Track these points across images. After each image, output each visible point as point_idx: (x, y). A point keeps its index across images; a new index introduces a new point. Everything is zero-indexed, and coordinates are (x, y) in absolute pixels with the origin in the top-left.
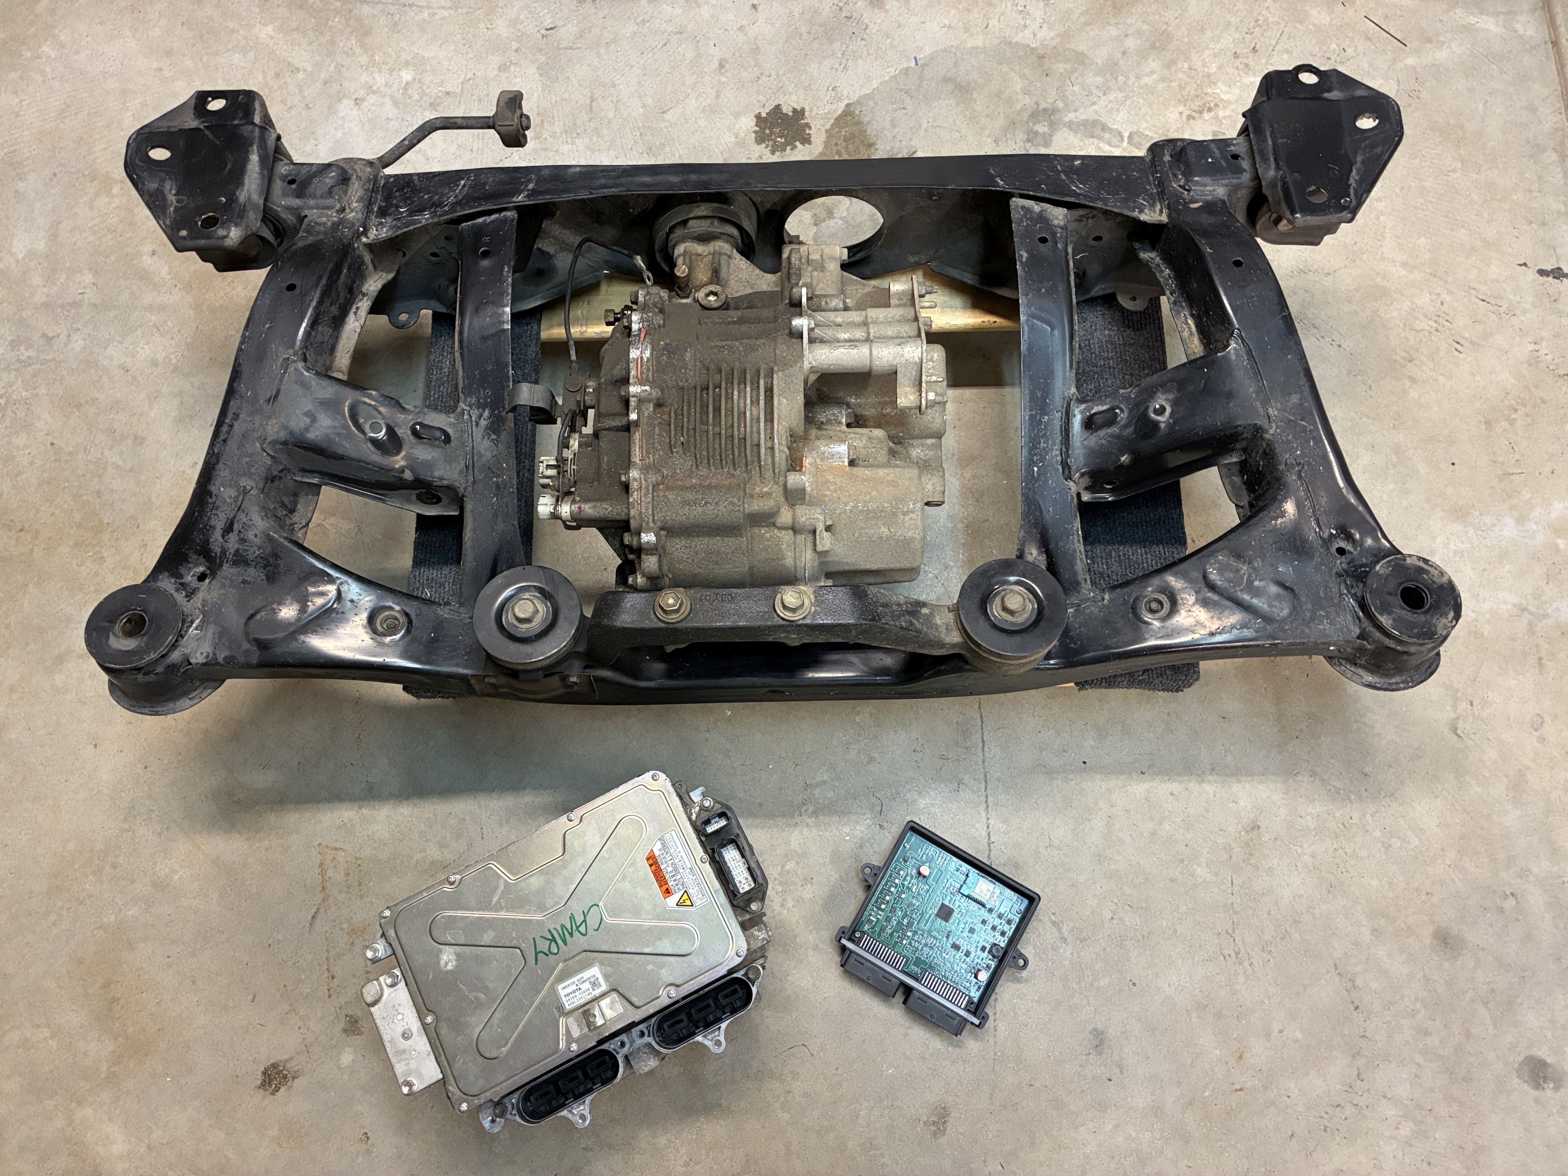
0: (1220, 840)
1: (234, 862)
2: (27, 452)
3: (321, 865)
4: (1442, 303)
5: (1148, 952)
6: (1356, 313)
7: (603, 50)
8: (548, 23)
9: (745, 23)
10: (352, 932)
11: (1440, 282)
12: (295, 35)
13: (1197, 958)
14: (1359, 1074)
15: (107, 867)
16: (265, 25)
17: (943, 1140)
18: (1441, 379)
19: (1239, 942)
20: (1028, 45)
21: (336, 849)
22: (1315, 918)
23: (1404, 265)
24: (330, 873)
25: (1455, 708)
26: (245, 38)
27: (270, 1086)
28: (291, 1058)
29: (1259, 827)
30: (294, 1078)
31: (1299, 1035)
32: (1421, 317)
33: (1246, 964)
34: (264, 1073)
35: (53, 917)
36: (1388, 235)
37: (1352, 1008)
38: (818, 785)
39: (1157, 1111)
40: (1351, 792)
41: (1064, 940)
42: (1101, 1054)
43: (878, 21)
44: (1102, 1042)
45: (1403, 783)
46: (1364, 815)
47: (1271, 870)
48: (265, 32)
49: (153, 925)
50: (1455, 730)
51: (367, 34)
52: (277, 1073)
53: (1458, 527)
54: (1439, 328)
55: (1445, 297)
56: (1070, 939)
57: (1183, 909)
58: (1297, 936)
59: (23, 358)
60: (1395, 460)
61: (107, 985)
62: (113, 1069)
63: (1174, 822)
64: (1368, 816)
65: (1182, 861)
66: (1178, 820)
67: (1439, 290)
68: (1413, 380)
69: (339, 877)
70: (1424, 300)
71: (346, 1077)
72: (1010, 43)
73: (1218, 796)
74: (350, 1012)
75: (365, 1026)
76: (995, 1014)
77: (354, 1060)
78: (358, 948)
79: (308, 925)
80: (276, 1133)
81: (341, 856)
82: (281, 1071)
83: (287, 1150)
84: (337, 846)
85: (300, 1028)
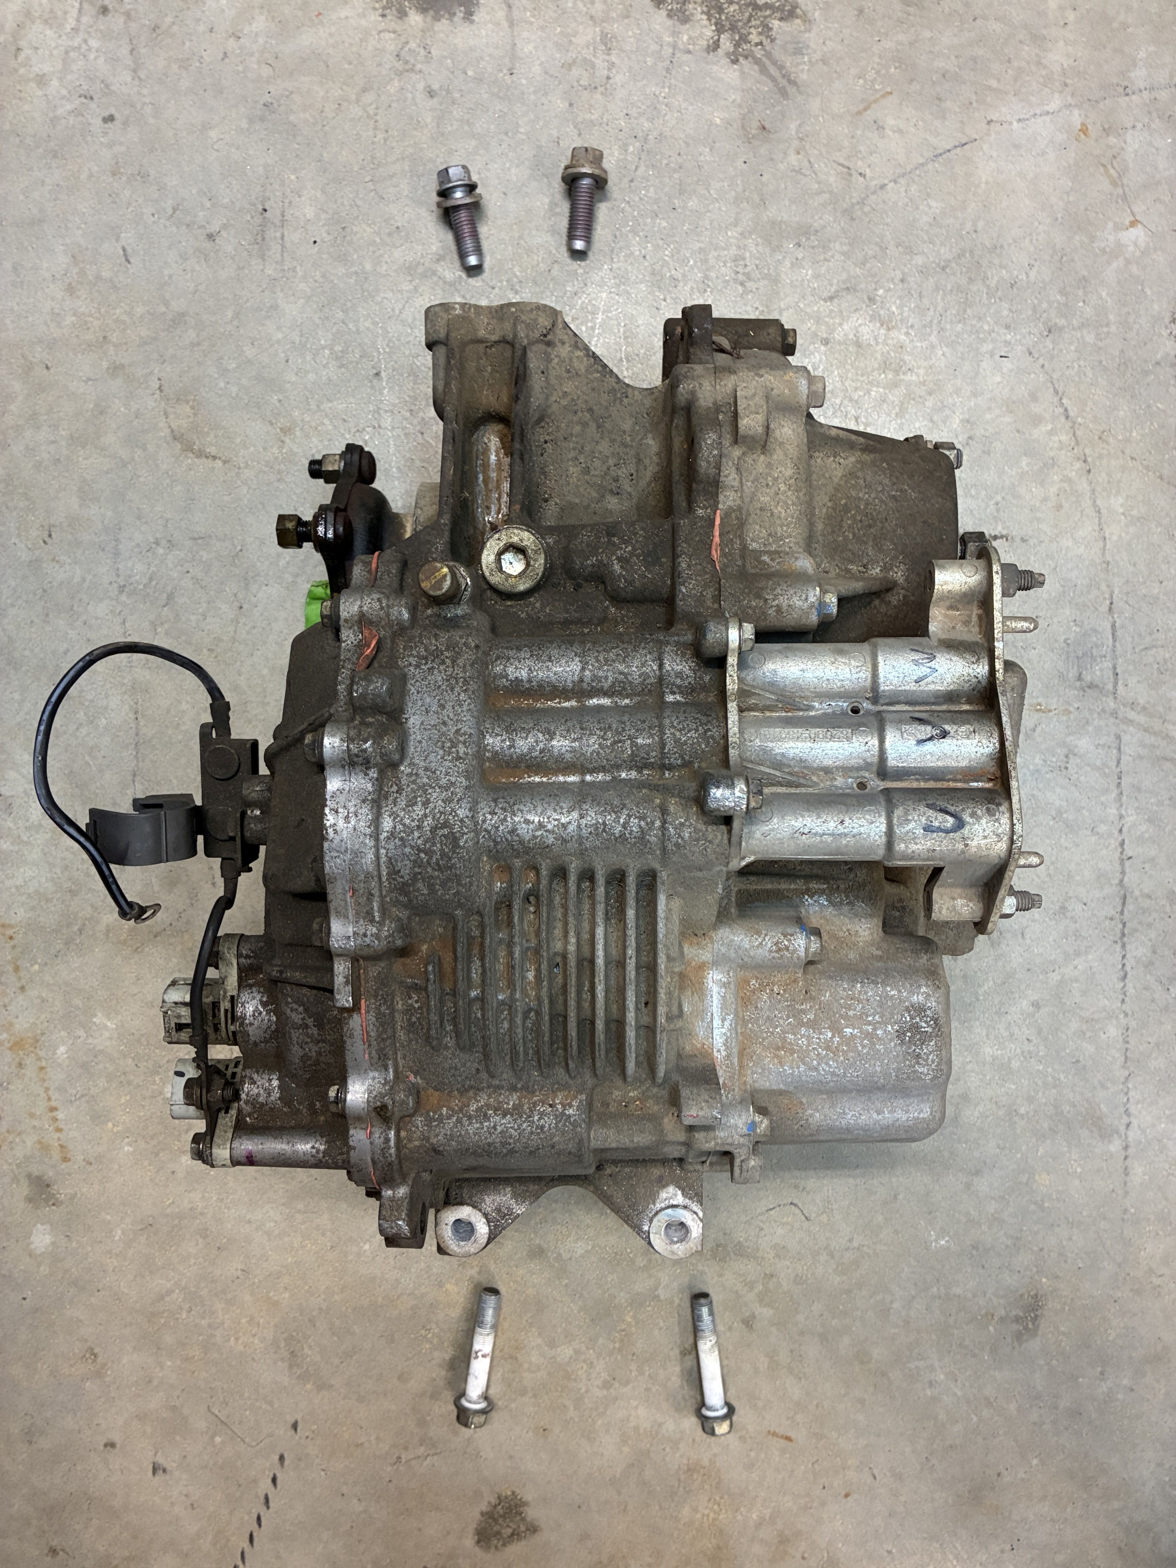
10: (17, 1045)
71: (44, 1270)
74: (35, 1170)
75: (62, 1191)
76: (1126, 1148)
77: (53, 1243)
78: (30, 1072)
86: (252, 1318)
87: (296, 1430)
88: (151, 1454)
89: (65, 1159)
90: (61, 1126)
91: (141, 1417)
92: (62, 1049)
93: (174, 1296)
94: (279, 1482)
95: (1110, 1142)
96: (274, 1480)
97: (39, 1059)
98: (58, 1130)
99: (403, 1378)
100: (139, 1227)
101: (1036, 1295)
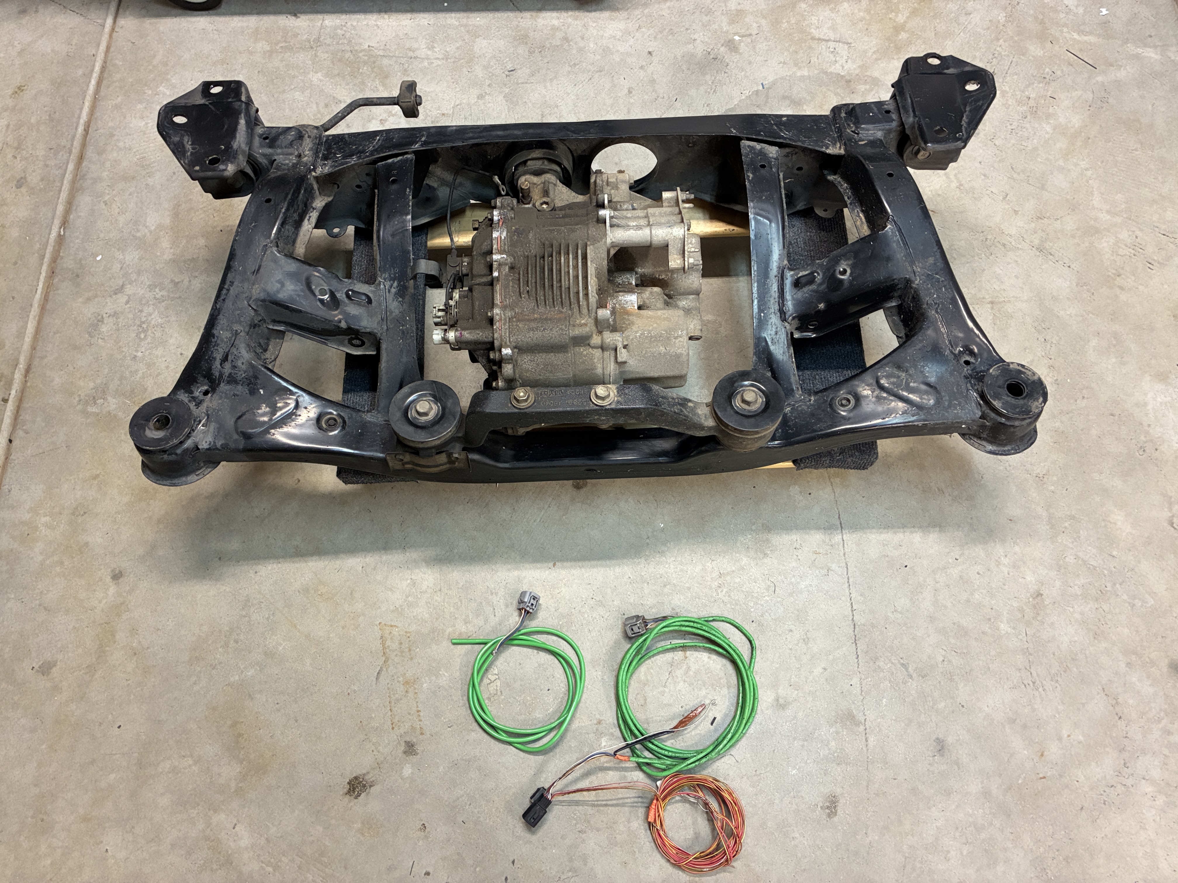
0: (1015, 604)
1: (320, 637)
2: (164, 359)
3: (382, 637)
4: (1137, 237)
5: (971, 683)
6: (1079, 245)
7: (548, 84)
8: (509, 67)
9: (644, 63)
10: (406, 683)
11: (1134, 223)
12: (337, 79)
13: (1006, 687)
14: (1125, 764)
15: (232, 642)
16: (316, 72)
17: (836, 819)
18: (1140, 287)
19: (1034, 674)
20: (839, 74)
21: (391, 626)
22: (1086, 658)
23: (1108, 212)
24: (388, 643)
25: (1170, 510)
26: (303, 81)
27: (354, 791)
28: (368, 773)
29: (1042, 595)
30: (371, 786)
31: (1081, 738)
32: (1124, 247)
33: (1041, 690)
34: (348, 783)
35: (194, 679)
36: (1096, 193)
37: (1117, 718)
38: (728, 573)
39: (986, 794)
40: (1104, 569)
41: (911, 677)
42: (943, 756)
43: (735, 60)
44: (943, 747)
45: (1139, 562)
46: (1115, 584)
47: (1052, 624)
48: (316, 78)
49: (266, 682)
50: (1172, 524)
51: (387, 77)
52: (358, 783)
53: (1161, 386)
54: (1137, 253)
55: (1138, 233)
56: (915, 675)
57: (993, 653)
58: (1075, 669)
59: (157, 296)
60: (1114, 342)
61: (234, 725)
62: (240, 785)
63: (982, 593)
64: (1118, 586)
65: (990, 619)
66: (985, 591)
67: (1134, 229)
68: (1122, 288)
69: (395, 646)
70: (1124, 235)
71: (407, 785)
72: (826, 72)
73: (1011, 574)
74: (408, 739)
75: (419, 748)
76: (866, 729)
77: (412, 773)
78: (411, 695)
79: (375, 679)
80: (359, 826)
81: (395, 631)
82: (361, 782)
83: (368, 838)
84: (392, 624)
85: (373, 751)
86: (497, 808)
87: (514, 864)
88: (446, 878)
89: (422, 734)
90: (422, 718)
91: (444, 859)
92: (425, 685)
93: (464, 798)
95: (859, 727)
97: (415, 689)
98: (420, 721)
99: (563, 837)
100: (451, 765)
101: (835, 796)
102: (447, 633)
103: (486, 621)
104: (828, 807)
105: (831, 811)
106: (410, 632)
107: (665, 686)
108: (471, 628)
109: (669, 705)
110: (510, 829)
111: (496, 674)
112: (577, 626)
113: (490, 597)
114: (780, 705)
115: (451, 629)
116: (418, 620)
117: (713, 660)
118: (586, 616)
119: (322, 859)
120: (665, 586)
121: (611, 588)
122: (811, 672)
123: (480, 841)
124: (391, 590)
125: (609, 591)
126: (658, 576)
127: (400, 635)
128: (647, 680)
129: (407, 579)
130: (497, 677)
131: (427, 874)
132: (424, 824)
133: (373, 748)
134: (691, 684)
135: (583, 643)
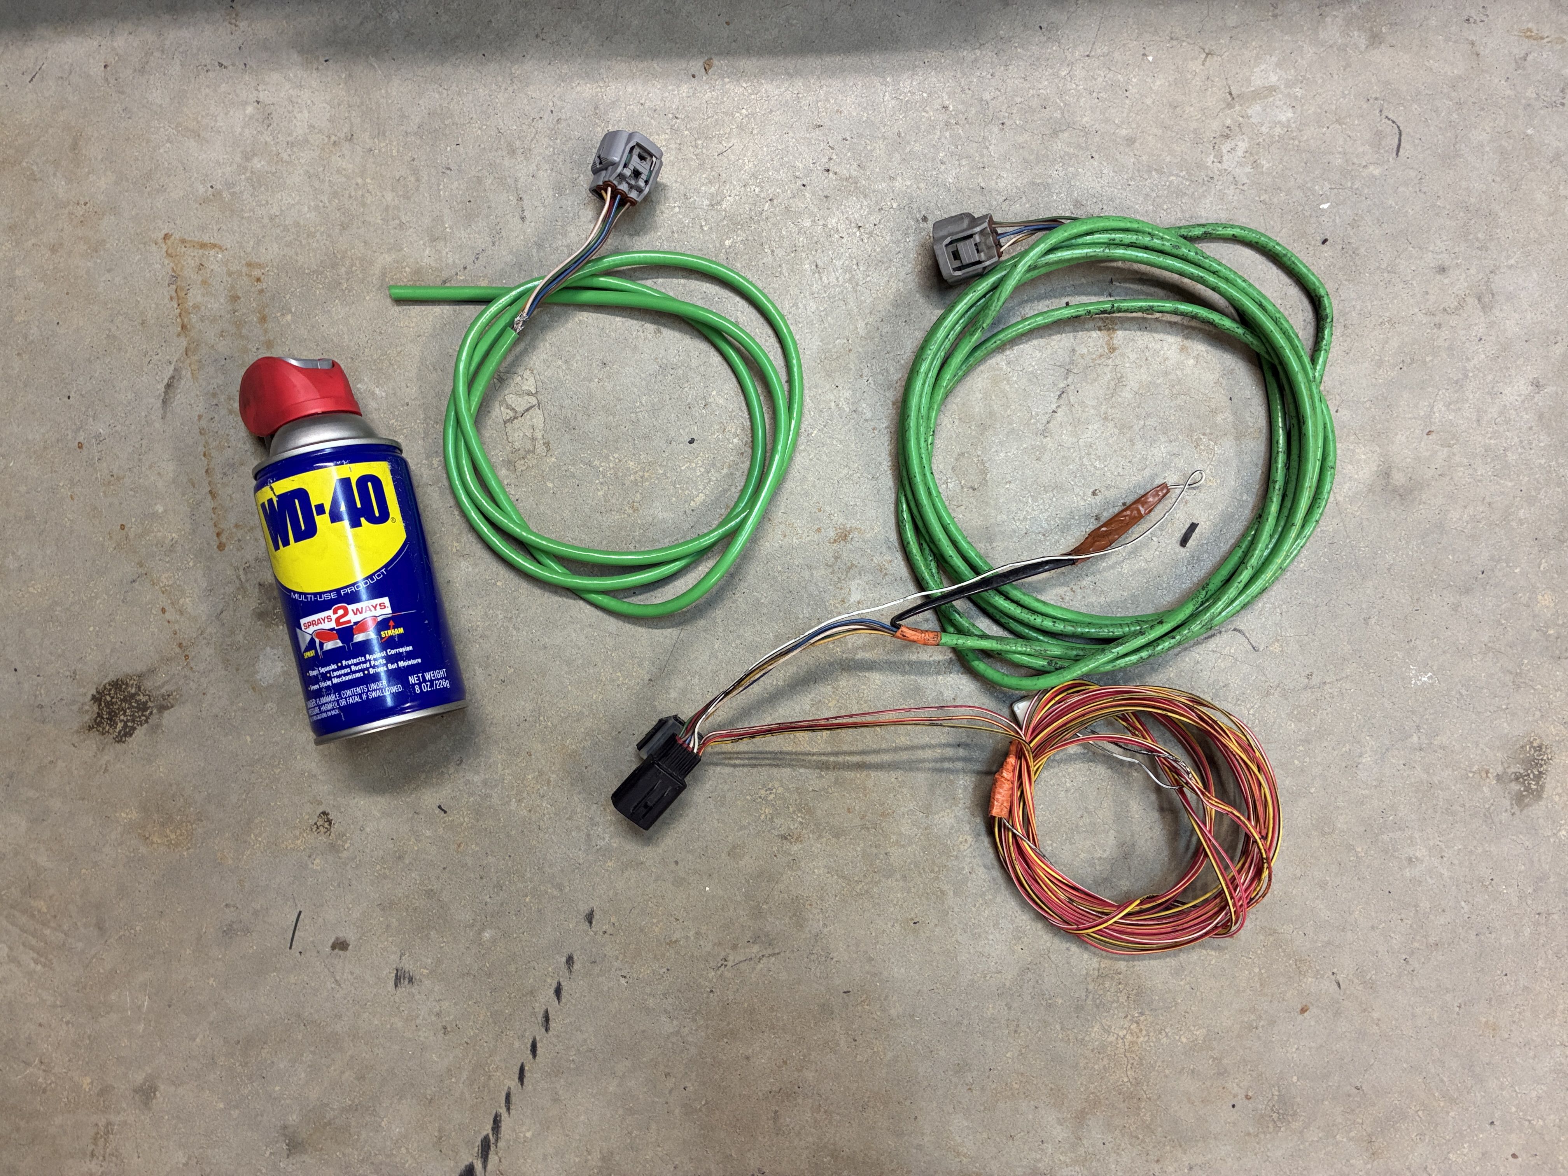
3: (175, 277)
17: (1538, 810)
21: (203, 246)
24: (195, 296)
27: (113, 724)
28: (152, 671)
30: (162, 708)
34: (97, 700)
52: (124, 700)
69: (217, 305)
71: (272, 706)
77: (285, 673)
79: (159, 403)
80: (134, 815)
81: (215, 261)
82: (133, 696)
83: (162, 849)
84: (206, 239)
85: (163, 611)
86: (541, 773)
87: (591, 923)
88: (394, 957)
91: (387, 906)
94: (564, 994)
96: (558, 992)
99: (734, 852)
101: (1540, 747)
102: (376, 269)
103: (496, 234)
104: (1517, 778)
105: (1528, 789)
106: (260, 266)
107: (1045, 433)
108: (451, 257)
109: (1058, 487)
110: (578, 828)
111: (529, 394)
112: (779, 253)
113: (507, 162)
114: (1395, 490)
115: (388, 258)
116: (286, 229)
117: (1197, 358)
118: (807, 223)
119: (33, 903)
120: (1055, 133)
121: (884, 138)
122: (1495, 394)
123: (490, 859)
124: (197, 135)
125: (879, 150)
126: (1035, 103)
127: (230, 274)
128: (992, 414)
129: (245, 103)
130: (533, 401)
131: (341, 945)
132: (324, 813)
133: (163, 601)
134: (1123, 427)
135: (795, 305)
